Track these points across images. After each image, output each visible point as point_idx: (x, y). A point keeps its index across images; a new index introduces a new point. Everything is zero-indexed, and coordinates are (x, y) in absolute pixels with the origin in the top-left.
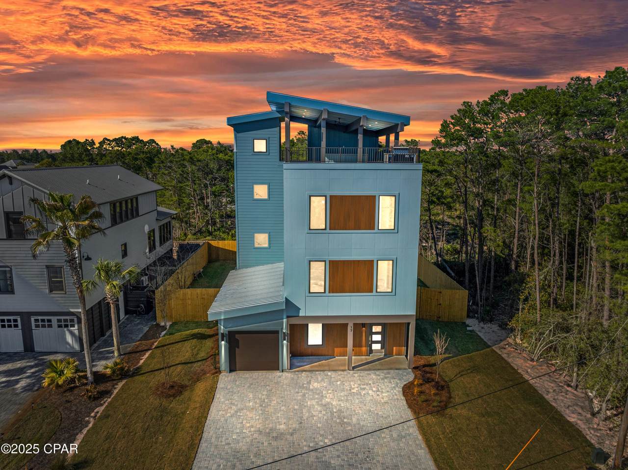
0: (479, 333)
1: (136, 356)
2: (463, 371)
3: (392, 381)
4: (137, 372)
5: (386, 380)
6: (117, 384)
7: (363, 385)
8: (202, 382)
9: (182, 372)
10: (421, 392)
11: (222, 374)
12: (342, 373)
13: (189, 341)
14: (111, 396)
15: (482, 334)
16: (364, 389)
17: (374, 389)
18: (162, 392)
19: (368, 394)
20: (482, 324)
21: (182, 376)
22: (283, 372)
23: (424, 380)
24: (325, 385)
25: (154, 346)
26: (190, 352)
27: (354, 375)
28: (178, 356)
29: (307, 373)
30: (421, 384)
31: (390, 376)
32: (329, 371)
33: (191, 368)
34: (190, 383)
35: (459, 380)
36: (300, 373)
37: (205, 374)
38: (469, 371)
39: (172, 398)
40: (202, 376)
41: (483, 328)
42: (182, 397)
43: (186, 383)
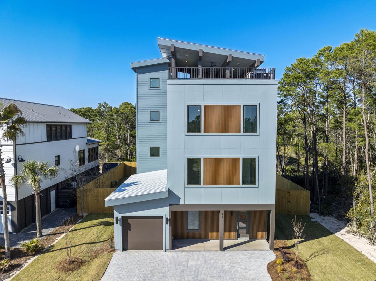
0: (321, 223)
1: (53, 237)
2: (316, 252)
3: (257, 260)
4: (50, 250)
5: (252, 259)
6: (29, 259)
7: (232, 263)
8: (99, 259)
9: (86, 250)
10: (284, 270)
11: (116, 252)
12: (215, 253)
13: (97, 227)
14: (20, 269)
15: (324, 224)
16: (234, 267)
17: (243, 267)
18: (63, 266)
19: (237, 271)
20: (322, 217)
21: (84, 253)
22: (166, 251)
23: (285, 260)
24: (200, 263)
25: (70, 230)
26: (96, 234)
27: (225, 255)
28: (85, 238)
29: (186, 253)
30: (283, 263)
31: (255, 256)
32: (204, 251)
33: (93, 247)
34: (89, 259)
35: (314, 259)
36: (180, 252)
37: (103, 252)
38: (321, 253)
39: (70, 272)
40: (100, 253)
41: (323, 219)
42: (80, 270)
43: (86, 259)
